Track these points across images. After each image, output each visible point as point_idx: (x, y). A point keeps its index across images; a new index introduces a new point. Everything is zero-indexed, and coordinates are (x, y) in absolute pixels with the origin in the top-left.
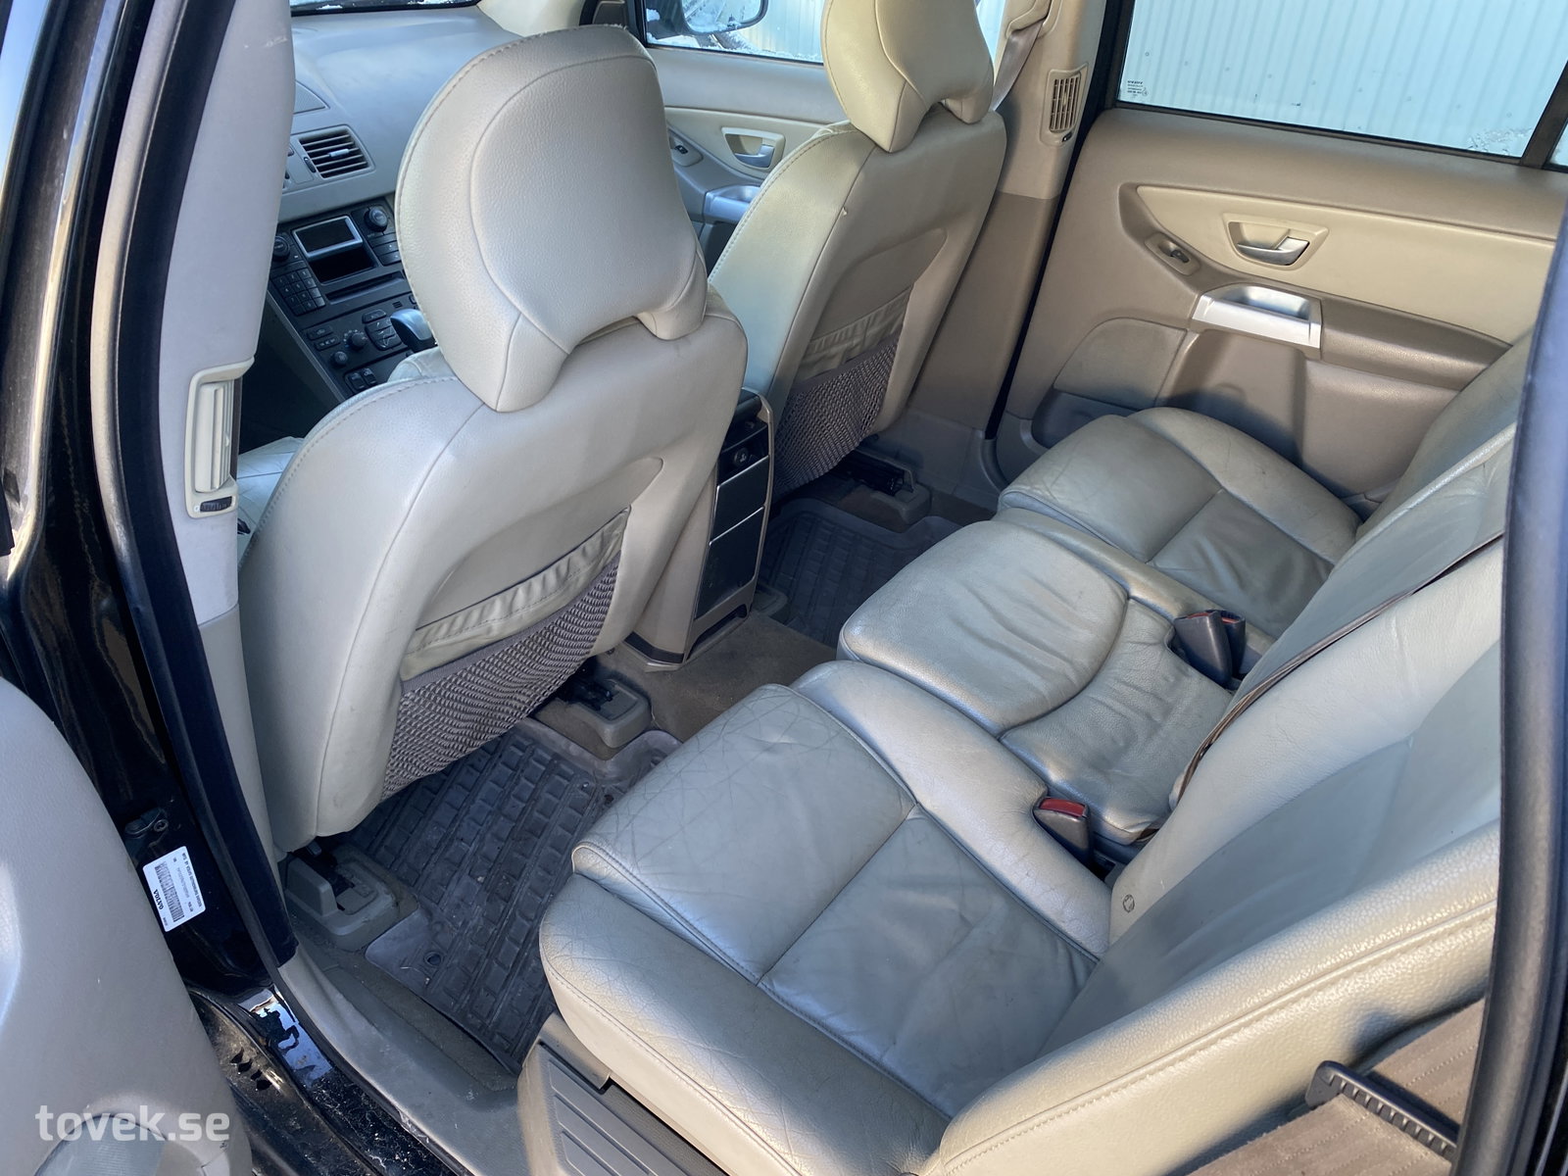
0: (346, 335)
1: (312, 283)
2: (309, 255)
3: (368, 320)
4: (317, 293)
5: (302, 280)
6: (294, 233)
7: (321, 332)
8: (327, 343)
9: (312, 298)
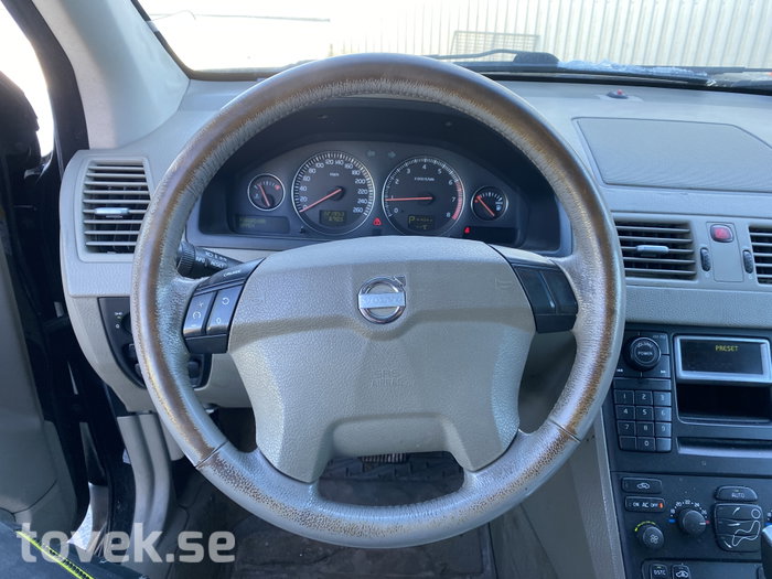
0: (678, 504)
1: (667, 414)
2: (684, 375)
3: (724, 496)
4: (667, 429)
5: (656, 406)
6: (678, 341)
7: (643, 486)
8: (645, 505)
9: (656, 434)
